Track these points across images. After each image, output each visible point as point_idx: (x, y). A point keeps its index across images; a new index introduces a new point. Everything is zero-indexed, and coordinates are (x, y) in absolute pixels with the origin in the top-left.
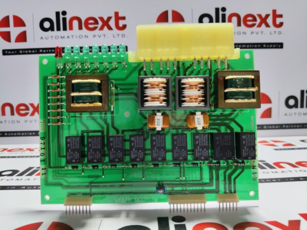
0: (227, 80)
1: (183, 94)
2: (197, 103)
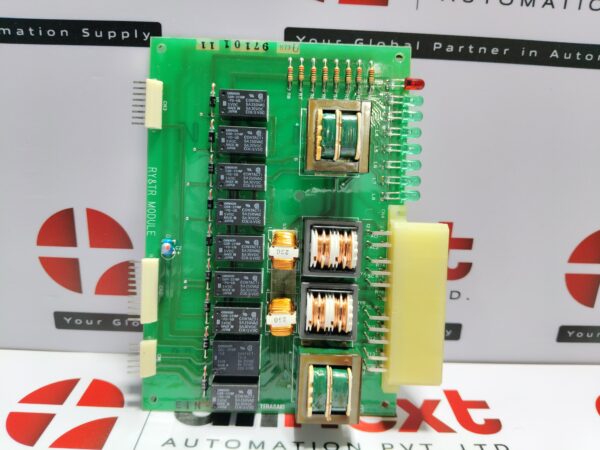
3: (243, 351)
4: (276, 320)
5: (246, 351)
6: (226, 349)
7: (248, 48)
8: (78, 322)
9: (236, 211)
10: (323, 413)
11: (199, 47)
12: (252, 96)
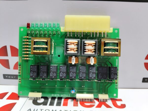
0: (106, 43)
1: (85, 48)
2: (91, 53)
5: (101, 70)
7: (20, 70)
8: (9, 77)
10: (117, 49)
11: (20, 83)
12: (31, 69)
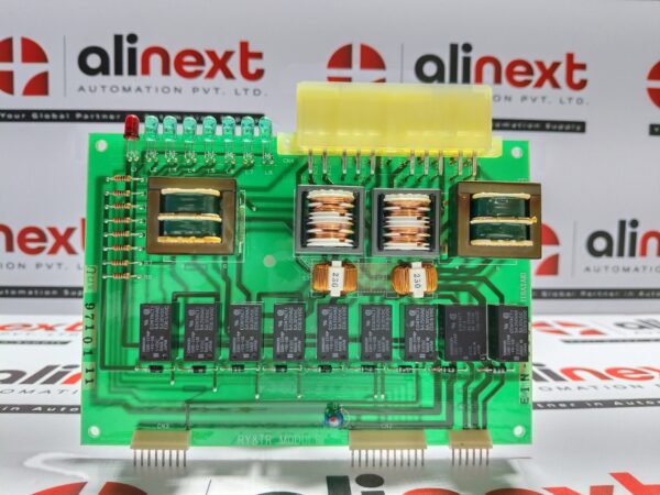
0: (477, 200)
1: (388, 224)
2: (415, 244)
3: (457, 325)
4: (418, 286)
5: (456, 321)
6: (454, 345)
7: (92, 327)
9: (287, 338)
10: (528, 227)
11: (90, 387)
12: (146, 323)
